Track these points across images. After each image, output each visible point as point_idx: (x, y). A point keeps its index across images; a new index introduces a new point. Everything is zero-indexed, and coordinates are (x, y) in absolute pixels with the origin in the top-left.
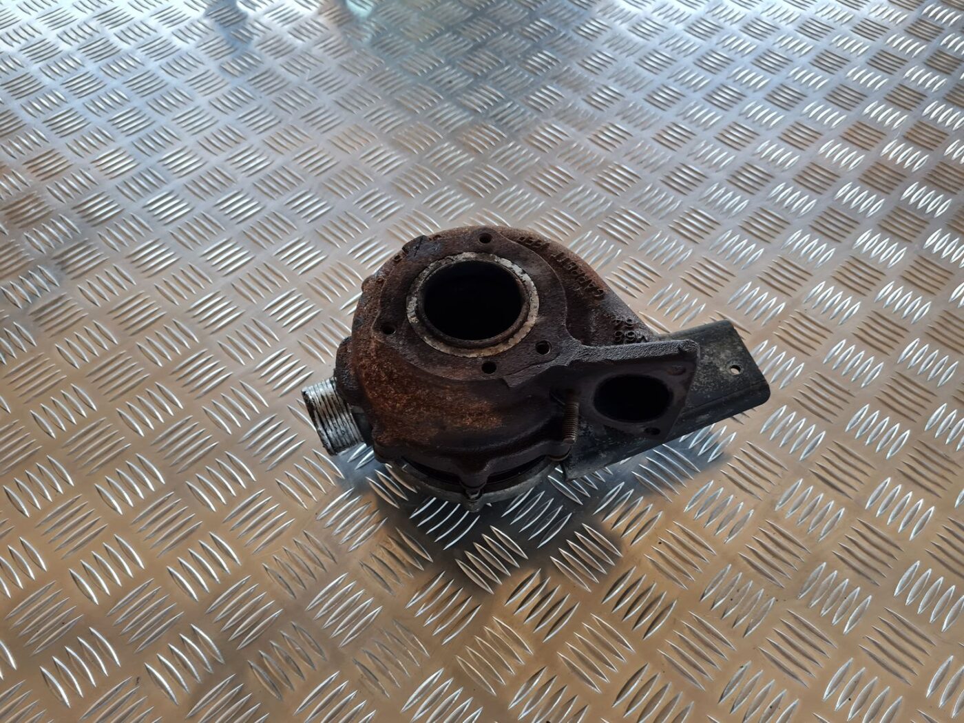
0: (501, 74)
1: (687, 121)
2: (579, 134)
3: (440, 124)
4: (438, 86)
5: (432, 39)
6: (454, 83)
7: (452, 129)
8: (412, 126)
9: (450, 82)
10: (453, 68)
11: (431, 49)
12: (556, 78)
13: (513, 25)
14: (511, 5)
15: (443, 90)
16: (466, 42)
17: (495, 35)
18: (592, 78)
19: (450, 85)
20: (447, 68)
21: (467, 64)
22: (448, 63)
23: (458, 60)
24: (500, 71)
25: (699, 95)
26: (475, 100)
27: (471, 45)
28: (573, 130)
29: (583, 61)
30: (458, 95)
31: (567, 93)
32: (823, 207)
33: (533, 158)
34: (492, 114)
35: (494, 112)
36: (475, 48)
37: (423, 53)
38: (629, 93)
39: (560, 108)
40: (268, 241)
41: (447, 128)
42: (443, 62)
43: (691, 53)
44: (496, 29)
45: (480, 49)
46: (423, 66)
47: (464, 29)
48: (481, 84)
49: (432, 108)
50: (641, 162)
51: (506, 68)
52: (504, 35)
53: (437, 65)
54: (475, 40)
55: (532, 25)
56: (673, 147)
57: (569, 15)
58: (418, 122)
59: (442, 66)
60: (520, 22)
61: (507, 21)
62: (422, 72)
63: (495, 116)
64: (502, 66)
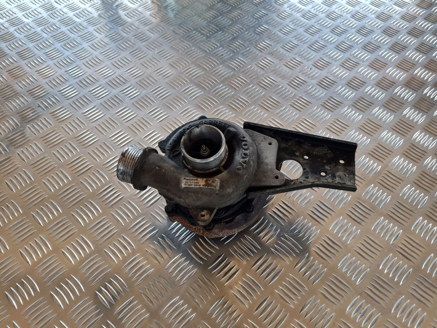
0: (246, 52)
1: (332, 76)
2: (283, 81)
3: (218, 75)
4: (217, 57)
5: (213, 34)
6: (224, 56)
7: (224, 78)
8: (205, 76)
9: (222, 55)
10: (223, 48)
11: (213, 39)
12: (271, 54)
13: (250, 28)
14: (249, 18)
15: (219, 59)
16: (229, 36)
17: (243, 33)
18: (288, 54)
19: (222, 57)
20: (220, 49)
21: (230, 47)
22: (221, 46)
23: (226, 44)
24: (245, 50)
25: (337, 63)
26: (233, 64)
27: (232, 37)
28: (280, 79)
29: (283, 46)
30: (226, 62)
31: (276, 61)
33: (261, 93)
34: (241, 71)
35: (243, 70)
36: (233, 39)
37: (209, 41)
38: (305, 62)
39: (273, 68)
40: (140, 131)
41: (221, 77)
42: (218, 45)
43: (333, 43)
44: (243, 29)
45: (235, 39)
46: (209, 47)
47: (228, 30)
48: (236, 56)
49: (214, 68)
50: (312, 96)
51: (248, 49)
52: (247, 33)
53: (216, 46)
54: (233, 35)
55: (259, 28)
56: (326, 88)
57: (276, 23)
58: (208, 75)
59: (218, 47)
60: (253, 27)
61: (248, 26)
62: (209, 50)
63: (243, 72)
64: (246, 48)
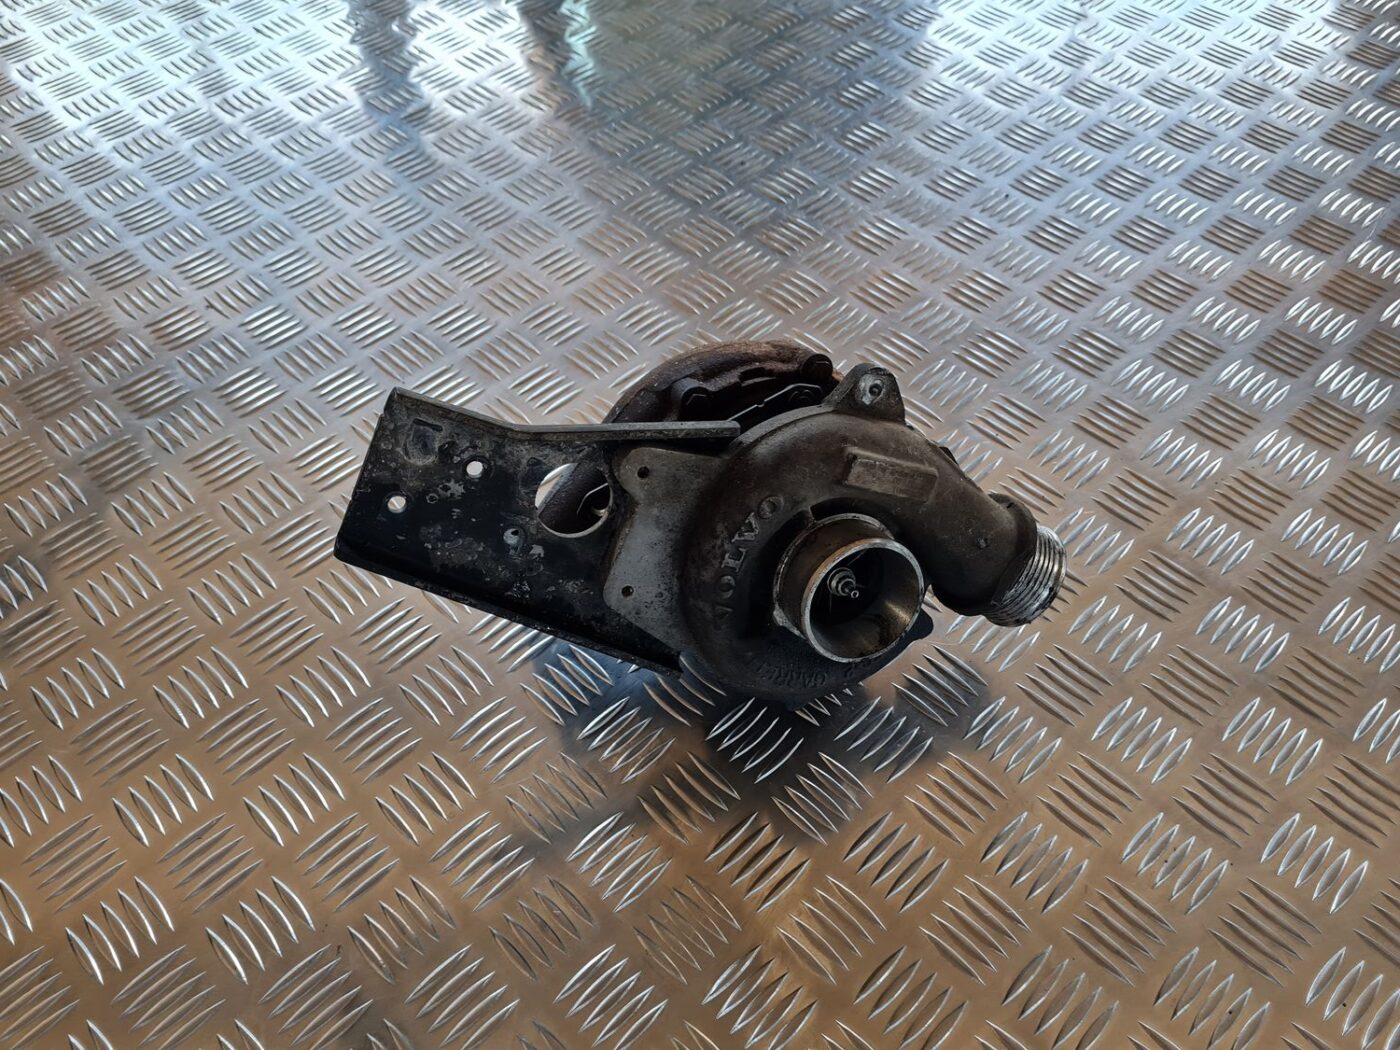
0: (812, 153)
1: (1071, 215)
2: (923, 230)
3: (731, 218)
4: (726, 169)
5: (714, 107)
6: (747, 165)
7: (746, 225)
8: (693, 221)
9: (743, 163)
10: (746, 145)
11: (715, 120)
12: (889, 158)
13: (825, 89)
14: (822, 63)
15: (733, 173)
16: (762, 112)
17: (802, 103)
18: (937, 156)
19: (741, 168)
20: (737, 146)
21: (765, 140)
22: (739, 138)
23: (753, 135)
24: (811, 150)
25: (1087, 181)
26: (777, 185)
27: (770, 116)
28: (914, 225)
29: (924, 135)
30: (754, 181)
31: (905, 178)
32: (1270, 329)
33: (859, 263)
34: (799, 205)
35: (805, 203)
36: (774, 120)
37: (703, 125)
38: (989, 177)
39: (894, 197)
41: (741, 223)
42: (731, 137)
43: (1073, 126)
44: (803, 94)
45: (781, 121)
46: (704, 142)
47: (759, 95)
48: (784, 166)
49: (718, 198)
50: (1011, 269)
51: (819, 146)
52: (814, 102)
53: (723, 140)
54: (774, 109)
55: (851, 90)
56: (1055, 248)
57: (902, 76)
58: (701, 216)
59: (731, 143)
60: (835, 86)
61: (817, 84)
62: (703, 150)
63: (805, 207)
64: (813, 144)
